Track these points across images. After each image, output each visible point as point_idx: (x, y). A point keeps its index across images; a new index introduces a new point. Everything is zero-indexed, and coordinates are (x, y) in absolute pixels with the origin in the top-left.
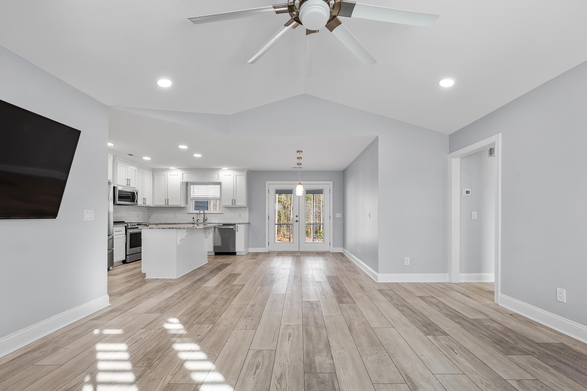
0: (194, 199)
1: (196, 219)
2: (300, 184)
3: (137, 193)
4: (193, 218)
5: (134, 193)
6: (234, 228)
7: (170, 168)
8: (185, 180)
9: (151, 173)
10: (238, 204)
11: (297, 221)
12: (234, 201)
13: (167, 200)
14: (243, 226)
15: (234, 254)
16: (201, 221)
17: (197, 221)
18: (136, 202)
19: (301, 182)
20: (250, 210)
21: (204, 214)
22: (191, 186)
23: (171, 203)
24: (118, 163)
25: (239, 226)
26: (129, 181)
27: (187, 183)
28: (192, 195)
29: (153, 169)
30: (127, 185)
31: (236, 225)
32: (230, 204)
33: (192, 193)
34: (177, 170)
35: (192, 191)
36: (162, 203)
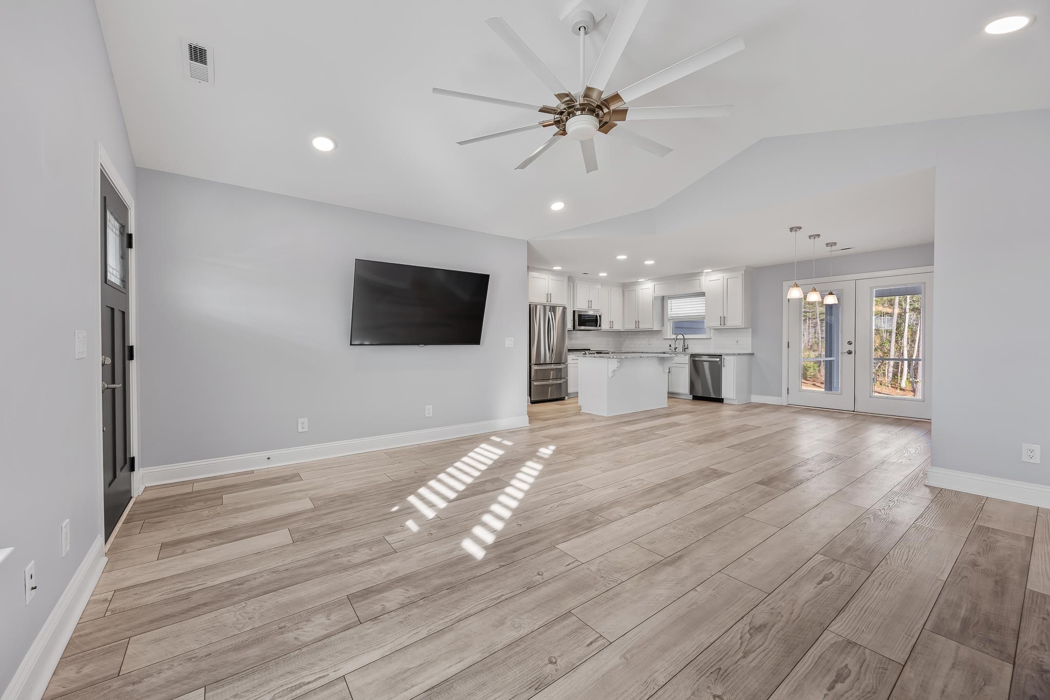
0: (672, 318)
1: (673, 347)
2: (797, 286)
3: (600, 316)
4: (670, 346)
5: (597, 316)
6: (720, 360)
7: (639, 280)
8: (660, 293)
9: (621, 291)
10: (730, 323)
11: (850, 352)
12: (723, 320)
13: (637, 323)
14: (732, 358)
15: (721, 401)
16: (680, 349)
17: (675, 349)
18: (600, 326)
19: (798, 282)
20: (754, 333)
21: (684, 339)
22: (669, 301)
23: (643, 326)
24: (578, 284)
25: (726, 357)
26: (590, 302)
27: (663, 298)
28: (670, 313)
29: (623, 284)
30: (589, 307)
31: (723, 357)
32: (717, 324)
33: (669, 310)
34: (647, 281)
35: (669, 308)
36: (631, 327)
